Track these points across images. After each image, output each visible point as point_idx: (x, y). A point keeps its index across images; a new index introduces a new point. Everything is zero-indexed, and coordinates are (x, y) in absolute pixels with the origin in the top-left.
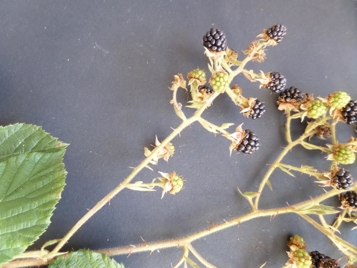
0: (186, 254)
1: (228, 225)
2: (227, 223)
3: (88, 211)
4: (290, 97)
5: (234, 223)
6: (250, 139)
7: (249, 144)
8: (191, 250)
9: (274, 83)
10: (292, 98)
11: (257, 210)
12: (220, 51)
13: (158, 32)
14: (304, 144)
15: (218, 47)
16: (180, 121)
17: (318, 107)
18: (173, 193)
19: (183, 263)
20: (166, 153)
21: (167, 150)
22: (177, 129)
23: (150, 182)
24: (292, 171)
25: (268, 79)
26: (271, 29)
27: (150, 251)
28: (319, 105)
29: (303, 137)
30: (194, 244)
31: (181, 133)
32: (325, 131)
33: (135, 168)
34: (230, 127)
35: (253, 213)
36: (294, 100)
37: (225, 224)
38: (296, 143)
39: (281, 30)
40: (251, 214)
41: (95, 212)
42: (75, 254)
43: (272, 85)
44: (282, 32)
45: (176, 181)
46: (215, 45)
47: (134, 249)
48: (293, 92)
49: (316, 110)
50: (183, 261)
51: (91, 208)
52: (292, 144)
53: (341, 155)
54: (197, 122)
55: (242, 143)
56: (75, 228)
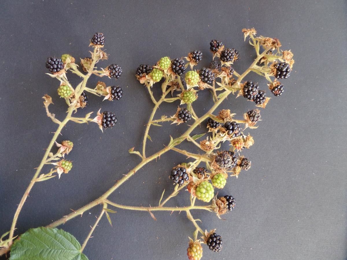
0: (105, 206)
1: (127, 177)
2: (126, 175)
3: (18, 206)
4: (141, 73)
5: (131, 174)
6: (106, 118)
7: (107, 121)
8: (108, 203)
9: (112, 73)
10: (143, 73)
11: (145, 159)
12: (60, 71)
13: (31, 68)
14: (165, 100)
15: (56, 69)
16: (58, 125)
17: (155, 73)
18: (67, 172)
19: (105, 213)
20: (66, 149)
21: (66, 146)
22: (57, 132)
23: (49, 172)
24: (159, 123)
25: (107, 72)
26: (93, 39)
27: (80, 215)
28: (155, 72)
29: (164, 96)
30: (109, 198)
31: (61, 132)
32: (177, 85)
33: (38, 168)
34: (91, 115)
35: (143, 162)
36: (144, 73)
37: (126, 177)
38: (160, 102)
39: (99, 37)
40: (141, 163)
41: (23, 205)
42: (23, 235)
43: (112, 74)
44: (100, 38)
45: (64, 164)
46: (54, 68)
47: (67, 218)
48: (141, 69)
49: (155, 76)
50: (104, 212)
51: (19, 203)
52: (157, 104)
53: (185, 98)
54: (70, 122)
55: (103, 122)
56: (15, 219)
